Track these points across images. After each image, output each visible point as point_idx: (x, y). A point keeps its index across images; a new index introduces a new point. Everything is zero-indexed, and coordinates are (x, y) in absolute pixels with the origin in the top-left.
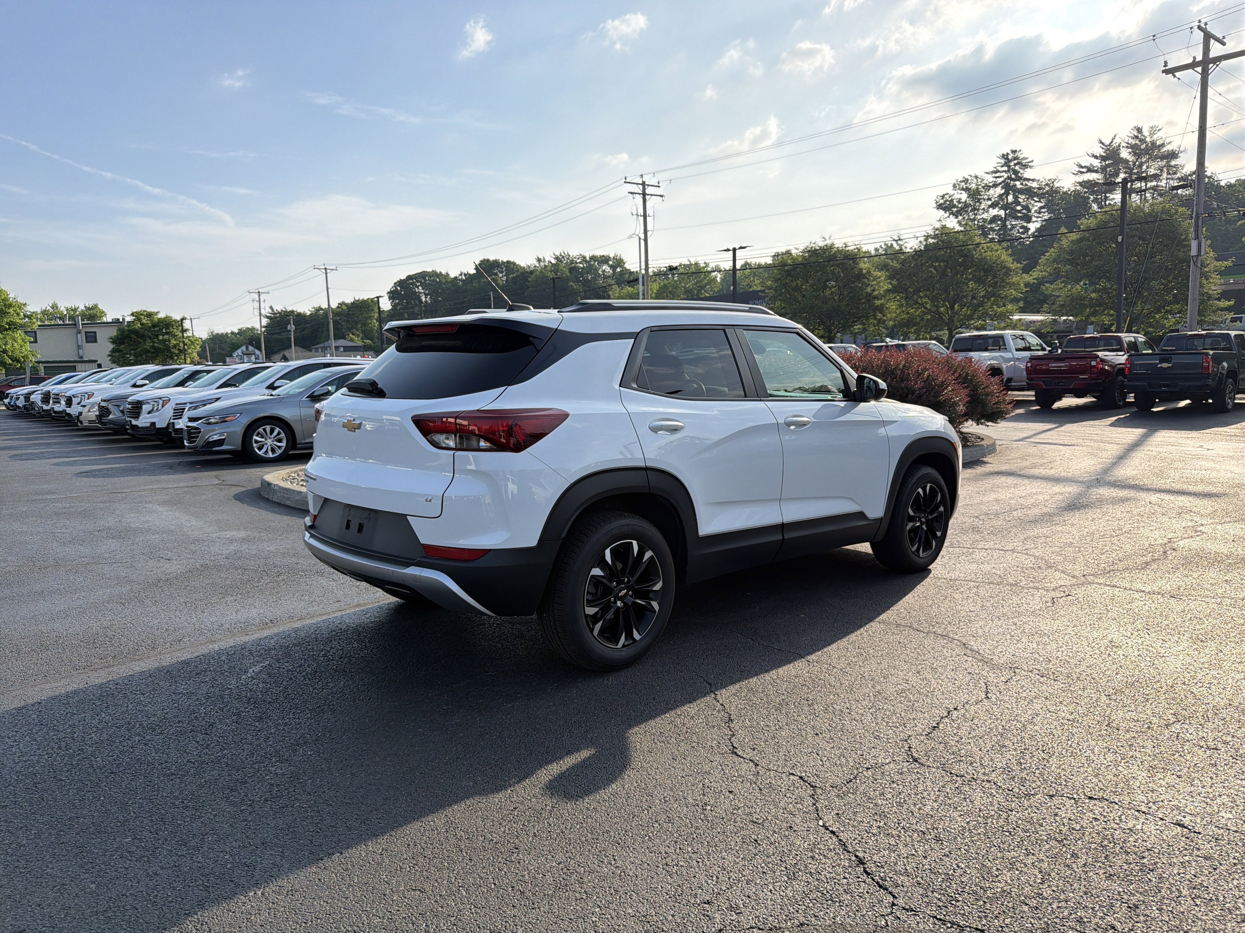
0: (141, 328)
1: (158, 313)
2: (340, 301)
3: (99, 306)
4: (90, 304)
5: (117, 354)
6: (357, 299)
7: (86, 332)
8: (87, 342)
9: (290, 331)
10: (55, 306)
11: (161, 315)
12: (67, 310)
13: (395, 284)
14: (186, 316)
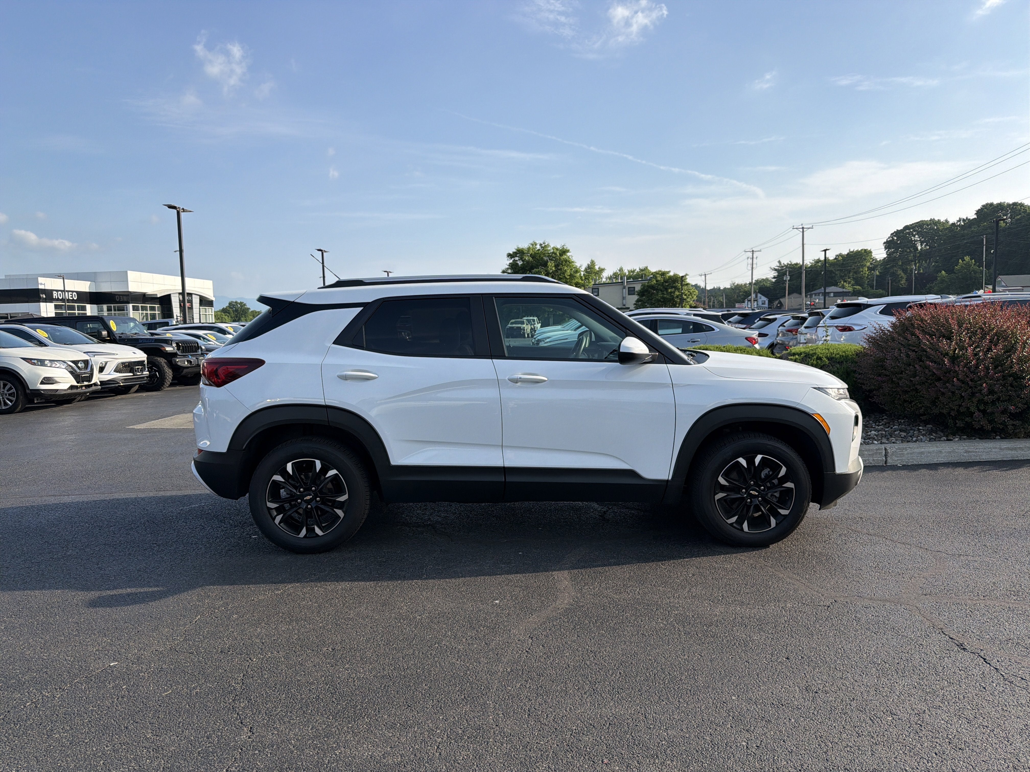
0: (656, 284)
1: (669, 272)
2: (838, 253)
3: (649, 268)
4: (642, 267)
5: (640, 303)
6: (852, 250)
7: (629, 288)
8: (629, 294)
9: (786, 281)
10: (621, 270)
11: (671, 274)
12: (629, 272)
13: (892, 234)
14: (688, 274)
